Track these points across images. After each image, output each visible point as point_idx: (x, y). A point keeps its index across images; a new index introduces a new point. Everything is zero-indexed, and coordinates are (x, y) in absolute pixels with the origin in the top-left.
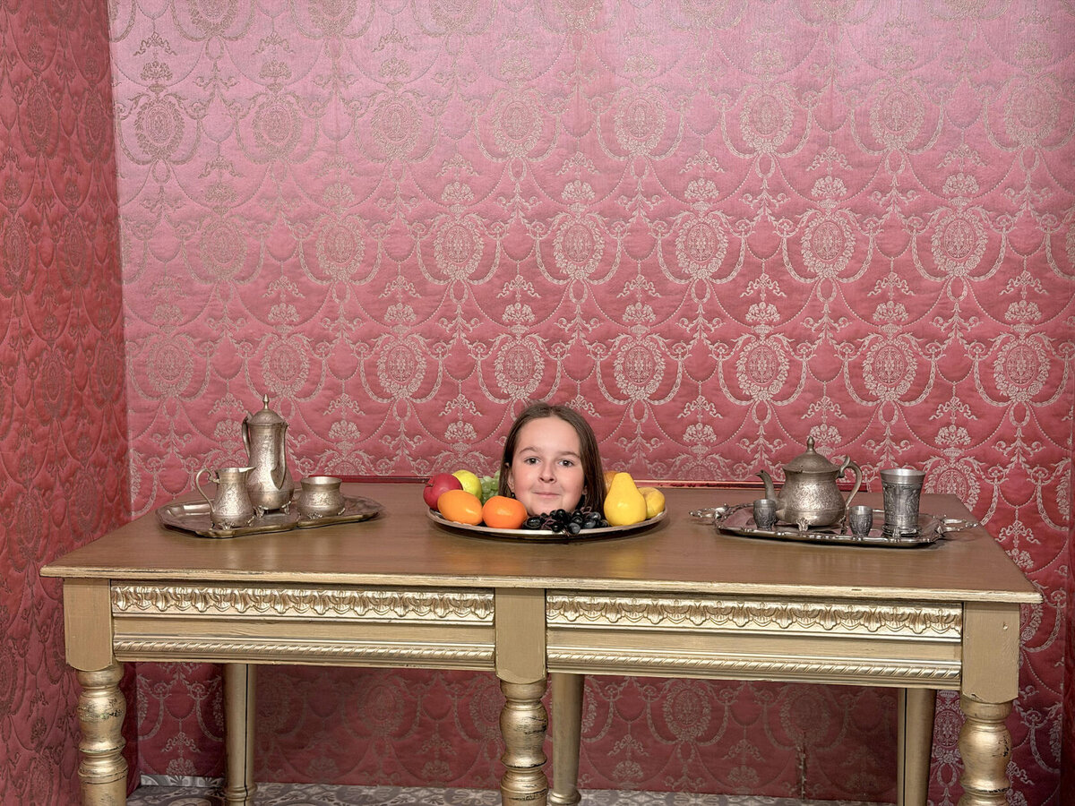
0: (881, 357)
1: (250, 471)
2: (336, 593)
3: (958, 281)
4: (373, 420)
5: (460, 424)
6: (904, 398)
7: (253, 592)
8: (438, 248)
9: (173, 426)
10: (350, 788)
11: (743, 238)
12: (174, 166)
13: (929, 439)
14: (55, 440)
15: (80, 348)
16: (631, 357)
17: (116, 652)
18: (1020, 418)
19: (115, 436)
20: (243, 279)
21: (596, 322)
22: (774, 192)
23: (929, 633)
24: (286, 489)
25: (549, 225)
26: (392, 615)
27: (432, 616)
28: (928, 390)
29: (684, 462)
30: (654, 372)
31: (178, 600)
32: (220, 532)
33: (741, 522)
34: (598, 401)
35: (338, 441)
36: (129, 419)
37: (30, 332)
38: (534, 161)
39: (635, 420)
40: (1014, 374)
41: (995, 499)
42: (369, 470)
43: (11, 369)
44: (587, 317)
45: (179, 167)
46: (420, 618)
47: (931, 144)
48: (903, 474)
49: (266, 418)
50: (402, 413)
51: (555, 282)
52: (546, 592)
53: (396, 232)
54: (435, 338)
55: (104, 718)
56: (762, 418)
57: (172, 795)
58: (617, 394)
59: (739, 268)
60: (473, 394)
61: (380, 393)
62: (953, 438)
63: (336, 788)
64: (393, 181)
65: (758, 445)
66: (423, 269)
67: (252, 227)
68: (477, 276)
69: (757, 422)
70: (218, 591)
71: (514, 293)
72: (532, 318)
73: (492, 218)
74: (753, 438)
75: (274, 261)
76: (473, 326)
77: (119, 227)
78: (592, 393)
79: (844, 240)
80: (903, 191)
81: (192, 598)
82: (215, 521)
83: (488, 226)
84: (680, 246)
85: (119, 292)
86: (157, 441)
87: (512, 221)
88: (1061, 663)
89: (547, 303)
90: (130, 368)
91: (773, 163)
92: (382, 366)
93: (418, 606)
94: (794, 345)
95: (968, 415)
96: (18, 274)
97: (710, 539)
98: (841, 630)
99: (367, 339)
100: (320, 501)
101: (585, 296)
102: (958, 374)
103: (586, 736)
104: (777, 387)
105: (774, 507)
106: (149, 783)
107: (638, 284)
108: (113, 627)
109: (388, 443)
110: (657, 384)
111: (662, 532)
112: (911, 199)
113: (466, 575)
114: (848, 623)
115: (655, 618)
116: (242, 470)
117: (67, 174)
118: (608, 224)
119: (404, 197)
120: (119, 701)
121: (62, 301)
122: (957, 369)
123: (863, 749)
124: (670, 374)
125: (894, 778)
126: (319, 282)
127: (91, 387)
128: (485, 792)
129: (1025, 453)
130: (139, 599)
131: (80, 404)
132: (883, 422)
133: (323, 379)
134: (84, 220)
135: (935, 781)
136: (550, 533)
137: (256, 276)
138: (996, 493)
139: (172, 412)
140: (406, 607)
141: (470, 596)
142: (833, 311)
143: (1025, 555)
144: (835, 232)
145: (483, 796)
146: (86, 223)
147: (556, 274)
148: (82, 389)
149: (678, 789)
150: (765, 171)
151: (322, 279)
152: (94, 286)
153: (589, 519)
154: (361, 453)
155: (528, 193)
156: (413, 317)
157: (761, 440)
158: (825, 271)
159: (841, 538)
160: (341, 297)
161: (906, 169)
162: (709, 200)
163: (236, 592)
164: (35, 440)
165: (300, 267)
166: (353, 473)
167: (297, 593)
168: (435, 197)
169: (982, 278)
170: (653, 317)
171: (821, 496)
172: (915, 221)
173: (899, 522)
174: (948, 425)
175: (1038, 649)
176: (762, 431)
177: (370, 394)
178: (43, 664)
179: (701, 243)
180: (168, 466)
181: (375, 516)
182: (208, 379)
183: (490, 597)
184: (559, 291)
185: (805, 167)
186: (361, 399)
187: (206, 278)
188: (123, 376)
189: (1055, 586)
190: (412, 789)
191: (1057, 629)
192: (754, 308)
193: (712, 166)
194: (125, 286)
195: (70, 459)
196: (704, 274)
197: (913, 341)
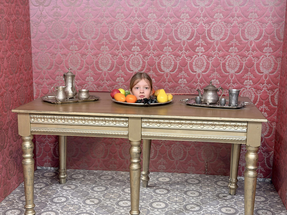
0: (230, 61)
1: (65, 87)
2: (88, 118)
3: (251, 41)
4: (97, 76)
5: (120, 78)
6: (236, 72)
7: (67, 117)
8: (115, 31)
9: (45, 77)
10: (91, 171)
11: (195, 29)
12: (45, 7)
13: (242, 83)
14: (14, 79)
15: (20, 55)
16: (165, 61)
17: (31, 132)
18: (266, 78)
19: (30, 79)
20: (63, 38)
21: (156, 51)
22: (204, 17)
23: (239, 129)
24: (75, 92)
25: (144, 25)
26: (102, 124)
27: (112, 124)
28: (242, 70)
29: (178, 89)
30: (171, 65)
31: (47, 119)
32: (58, 102)
33: (192, 102)
34: (156, 72)
35: (88, 82)
36: (33, 75)
37: (7, 51)
38: (140, 7)
39: (166, 77)
40: (265, 66)
41: (258, 99)
42: (96, 89)
43: (3, 60)
44: (154, 50)
45: (46, 7)
46: (109, 124)
47: (246, 4)
48: (234, 91)
49: (69, 74)
50: (105, 75)
51: (146, 40)
52: (142, 118)
53: (104, 26)
54: (114, 55)
55: (29, 149)
56: (199, 77)
57: (45, 172)
58: (161, 70)
59: (194, 37)
60: (124, 70)
61: (99, 69)
62: (248, 83)
63: (87, 171)
64: (103, 12)
65: (198, 84)
66: (111, 36)
67: (66, 24)
68: (125, 38)
69: (198, 78)
70: (57, 117)
71: (135, 43)
72: (139, 50)
73: (129, 23)
74: (196, 83)
75: (71, 33)
76: (124, 52)
77: (30, 23)
78: (155, 70)
79: (222, 30)
80: (238, 17)
81: (51, 118)
82: (56, 100)
83: (128, 25)
84: (179, 31)
85: (30, 41)
86: (41, 81)
87: (135, 24)
88: (273, 141)
89: (143, 46)
90: (33, 61)
91: (204, 9)
92: (100, 62)
93: (109, 121)
94: (208, 58)
95: (252, 77)
96: (4, 35)
97: (184, 106)
98: (217, 128)
99: (96, 55)
100: (84, 96)
101: (154, 44)
102: (250, 66)
103: (152, 158)
104: (203, 69)
105: (201, 98)
106: (39, 169)
107: (168, 41)
108: (31, 126)
109: (101, 83)
110: (172, 68)
111: (172, 105)
112: (240, 19)
113: (121, 114)
114: (218, 127)
115: (169, 125)
116: (63, 87)
117: (16, 8)
118: (160, 25)
119: (106, 17)
120: (32, 145)
121: (15, 42)
122: (250, 64)
123: (222, 162)
124: (175, 66)
125: (229, 170)
126: (83, 39)
127: (23, 66)
128: (125, 172)
129: (267, 87)
130: (37, 119)
131: (20, 70)
132: (230, 79)
133: (84, 65)
134: (21, 21)
135: (240, 170)
136: (143, 104)
137: (66, 37)
138: (259, 97)
139: (44, 73)
140: (106, 122)
141: (122, 119)
142: (218, 49)
143: (266, 113)
144: (220, 28)
145: (125, 173)
146: (22, 22)
147: (146, 38)
148: (21, 66)
149: (175, 172)
150: (202, 11)
151: (84, 38)
152: (24, 39)
153: (153, 101)
154: (94, 85)
155: (139, 16)
156: (108, 49)
157: (199, 83)
158: (217, 38)
159: (218, 106)
160: (89, 43)
161: (239, 11)
162: (187, 19)
163: (62, 117)
164: (9, 79)
165: (78, 35)
166: (92, 90)
167: (78, 118)
168: (114, 17)
169: (258, 41)
170: (171, 50)
171: (213, 96)
172: (241, 25)
173: (233, 103)
174: (247, 79)
175: (268, 137)
176: (199, 81)
177: (97, 69)
178: (12, 137)
179: (184, 30)
180: (43, 87)
181: (98, 100)
182: (54, 65)
183: (127, 119)
184: (147, 43)
185: (212, 10)
186: (94, 71)
187: (53, 38)
188: (32, 63)
189: (273, 121)
190: (107, 171)
191: (273, 132)
192: (198, 48)
193: (188, 10)
194: (32, 39)
195: (18, 85)
196: (185, 39)
197: (239, 57)
